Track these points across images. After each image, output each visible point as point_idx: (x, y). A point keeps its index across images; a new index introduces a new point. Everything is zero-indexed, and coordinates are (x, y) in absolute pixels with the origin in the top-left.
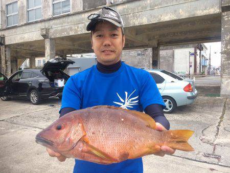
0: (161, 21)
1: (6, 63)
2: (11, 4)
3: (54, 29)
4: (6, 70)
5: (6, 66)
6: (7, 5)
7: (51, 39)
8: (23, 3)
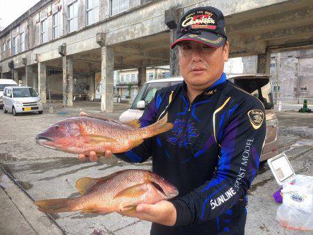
0: (236, 11)
1: (67, 78)
2: (71, 4)
3: (111, 33)
4: (67, 87)
5: (68, 81)
6: (69, 6)
7: (108, 47)
8: (82, 2)
